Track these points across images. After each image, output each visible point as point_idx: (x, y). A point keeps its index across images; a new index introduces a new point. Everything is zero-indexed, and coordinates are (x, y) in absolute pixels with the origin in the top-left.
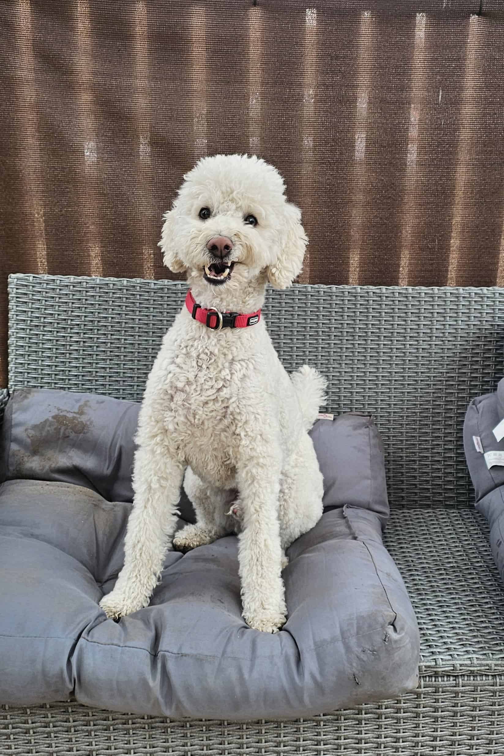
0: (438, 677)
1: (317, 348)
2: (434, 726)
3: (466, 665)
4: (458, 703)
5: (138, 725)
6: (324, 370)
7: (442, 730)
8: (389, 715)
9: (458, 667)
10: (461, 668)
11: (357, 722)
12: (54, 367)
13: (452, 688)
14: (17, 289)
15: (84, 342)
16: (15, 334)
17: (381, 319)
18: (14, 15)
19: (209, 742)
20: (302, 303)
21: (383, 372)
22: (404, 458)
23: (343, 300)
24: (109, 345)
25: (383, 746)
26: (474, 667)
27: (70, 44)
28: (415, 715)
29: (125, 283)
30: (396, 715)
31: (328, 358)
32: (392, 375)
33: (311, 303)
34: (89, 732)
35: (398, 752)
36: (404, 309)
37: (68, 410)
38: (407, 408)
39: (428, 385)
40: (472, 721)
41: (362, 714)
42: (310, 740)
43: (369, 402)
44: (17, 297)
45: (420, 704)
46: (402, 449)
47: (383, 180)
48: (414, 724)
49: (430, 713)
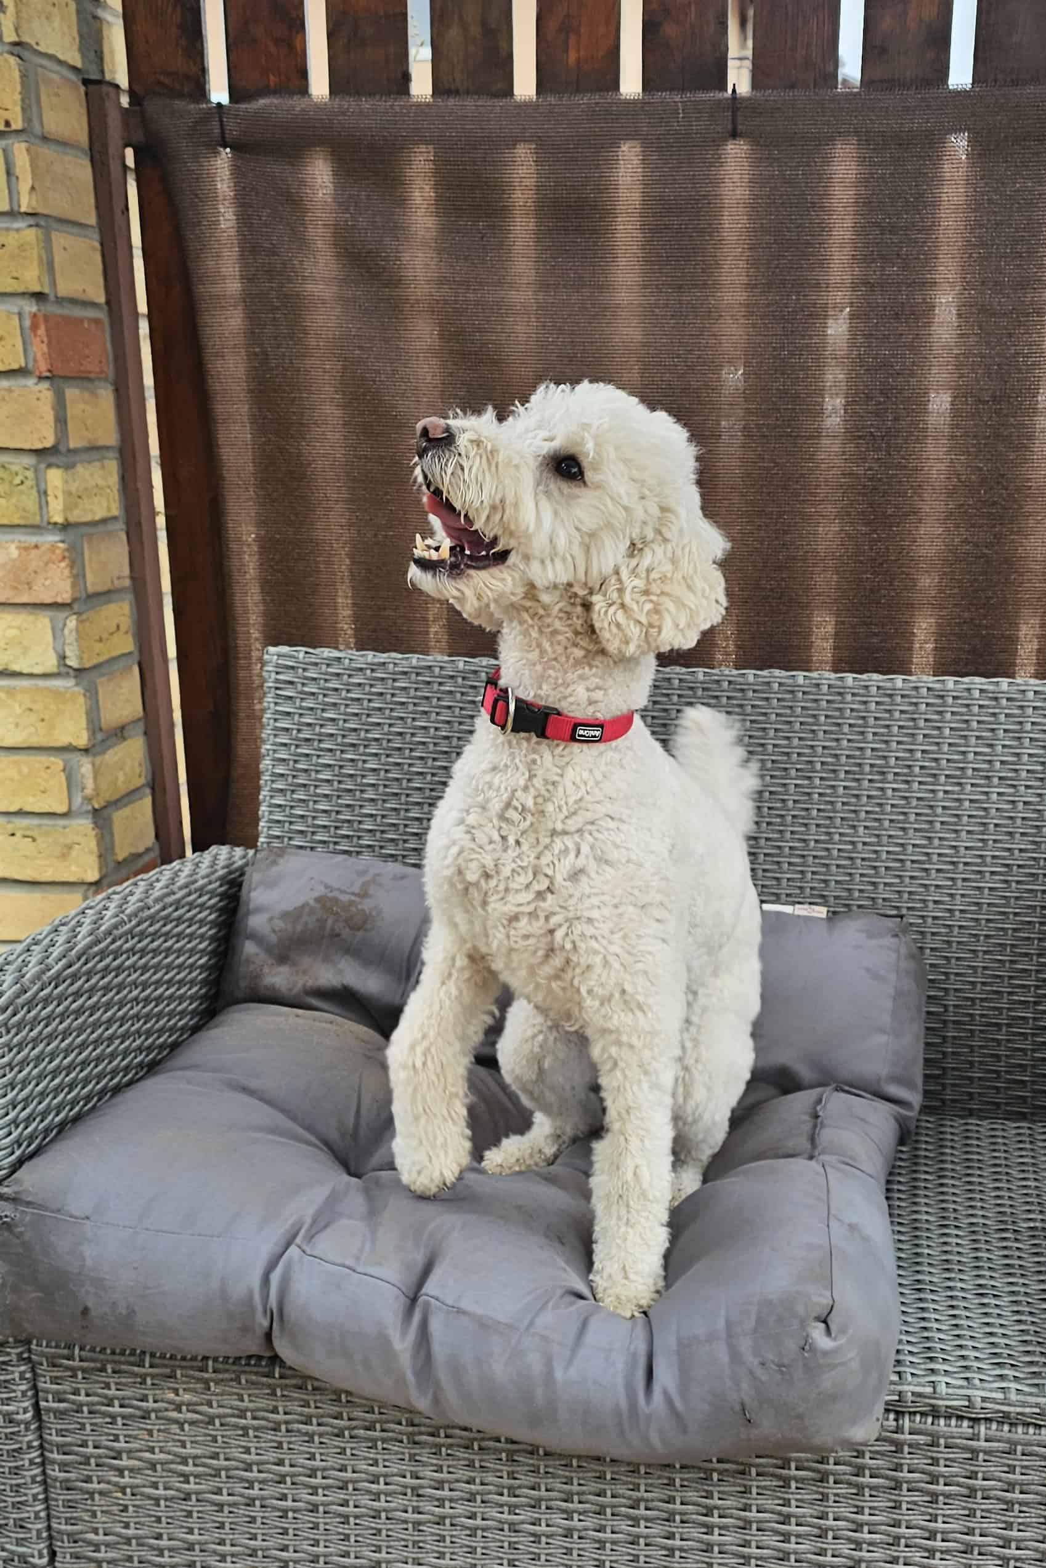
0: (938, 1417)
1: (809, 794)
2: (930, 1511)
3: (994, 1401)
4: (977, 1473)
5: (390, 1434)
6: (823, 838)
7: (946, 1519)
8: (842, 1477)
9: (978, 1402)
10: (985, 1405)
11: (781, 1483)
12: (333, 814)
13: (965, 1442)
14: (277, 673)
15: (387, 771)
16: (271, 752)
17: (941, 740)
18: (302, 183)
19: (513, 1481)
20: (785, 707)
21: (940, 847)
22: (977, 1018)
23: (865, 703)
24: (429, 777)
25: (830, 1534)
26: (1009, 1405)
27: (397, 229)
28: (892, 1484)
29: (461, 665)
30: (855, 1478)
31: (831, 815)
32: (958, 852)
33: (803, 708)
34: (311, 1436)
35: (861, 1550)
36: (990, 723)
37: (343, 888)
38: (988, 920)
39: (1033, 875)
40: (1006, 1510)
41: (789, 1469)
42: (694, 1504)
43: (910, 905)
44: (277, 688)
45: (901, 1465)
46: (972, 1000)
47: (980, 469)
48: (890, 1500)
49: (923, 1485)
